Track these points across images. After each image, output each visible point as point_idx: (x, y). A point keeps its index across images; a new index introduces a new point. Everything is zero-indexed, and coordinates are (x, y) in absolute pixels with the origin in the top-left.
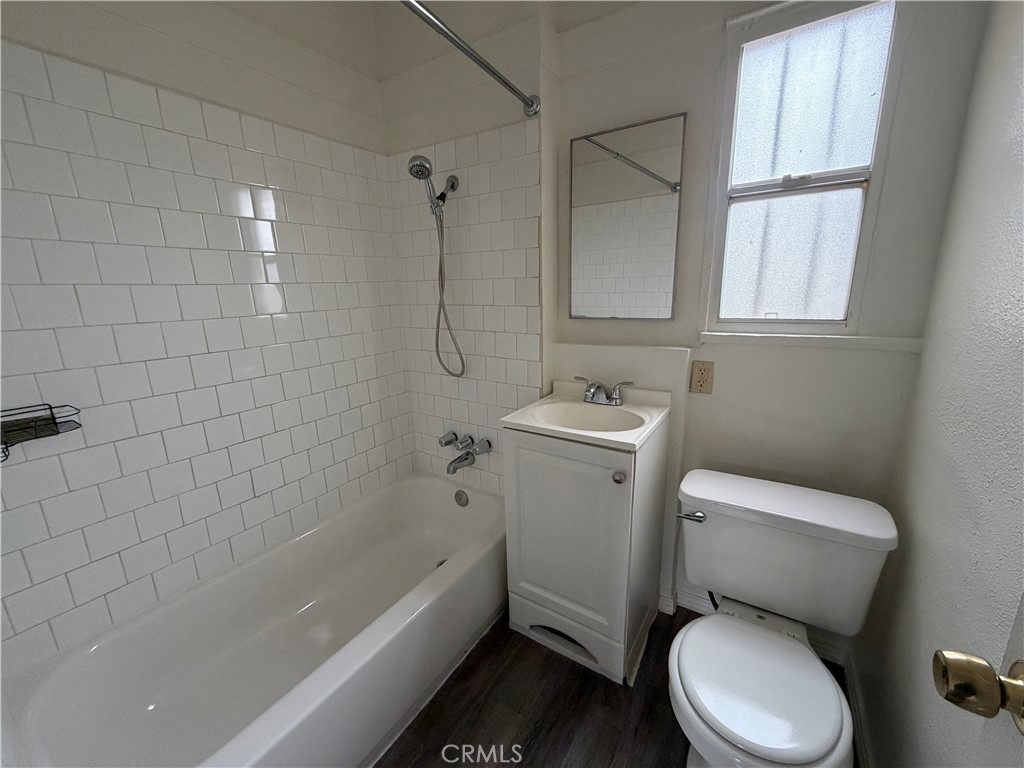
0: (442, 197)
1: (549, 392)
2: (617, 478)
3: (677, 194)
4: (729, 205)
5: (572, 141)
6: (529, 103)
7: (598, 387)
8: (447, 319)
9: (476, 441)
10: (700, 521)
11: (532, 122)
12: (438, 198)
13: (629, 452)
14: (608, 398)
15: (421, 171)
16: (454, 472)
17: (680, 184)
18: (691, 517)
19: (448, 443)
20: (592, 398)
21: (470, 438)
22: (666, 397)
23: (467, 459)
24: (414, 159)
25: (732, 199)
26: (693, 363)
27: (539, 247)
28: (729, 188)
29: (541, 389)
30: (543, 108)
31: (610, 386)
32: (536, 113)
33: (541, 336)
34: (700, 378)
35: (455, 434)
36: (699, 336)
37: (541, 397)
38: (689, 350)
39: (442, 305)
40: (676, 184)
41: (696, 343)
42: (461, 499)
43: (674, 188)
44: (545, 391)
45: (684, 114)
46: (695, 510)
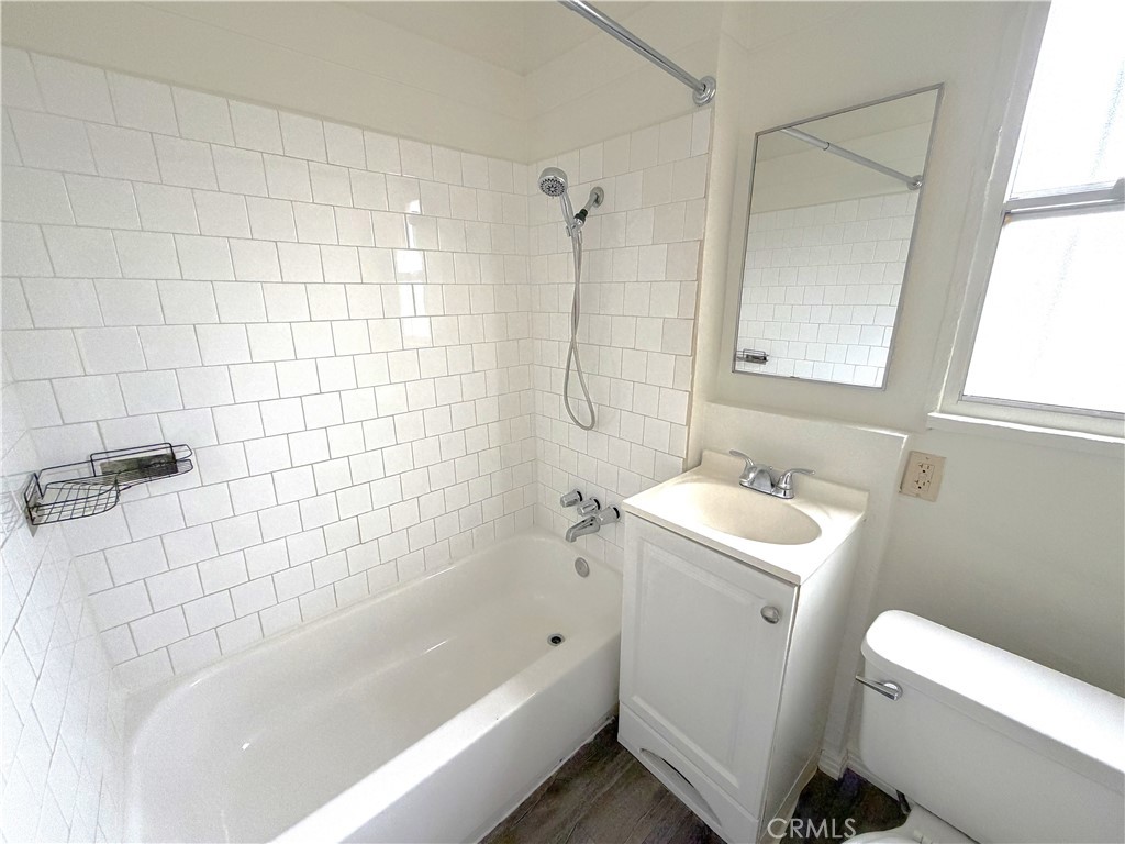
0: (582, 215)
1: (695, 465)
2: (770, 614)
3: (916, 194)
4: (1004, 223)
5: (757, 135)
6: (701, 88)
7: (762, 472)
8: (578, 364)
9: (603, 507)
10: (891, 697)
11: (705, 113)
12: (577, 216)
13: (791, 584)
14: (773, 485)
15: (554, 187)
16: (574, 540)
17: (922, 178)
18: (879, 687)
19: (570, 504)
20: (752, 484)
21: (596, 501)
22: (862, 497)
23: (590, 524)
24: (547, 171)
25: (1008, 215)
26: (911, 453)
27: (699, 279)
28: (1006, 199)
29: (685, 460)
30: (719, 93)
31: (778, 469)
32: (708, 101)
33: (691, 394)
34: (919, 475)
35: (579, 493)
36: (925, 418)
37: (685, 471)
38: (906, 437)
39: (573, 347)
40: (917, 179)
41: (919, 425)
42: (582, 568)
43: (913, 183)
44: (691, 462)
45: (940, 87)
46: (886, 679)
